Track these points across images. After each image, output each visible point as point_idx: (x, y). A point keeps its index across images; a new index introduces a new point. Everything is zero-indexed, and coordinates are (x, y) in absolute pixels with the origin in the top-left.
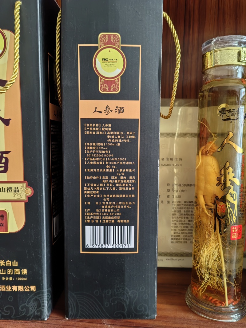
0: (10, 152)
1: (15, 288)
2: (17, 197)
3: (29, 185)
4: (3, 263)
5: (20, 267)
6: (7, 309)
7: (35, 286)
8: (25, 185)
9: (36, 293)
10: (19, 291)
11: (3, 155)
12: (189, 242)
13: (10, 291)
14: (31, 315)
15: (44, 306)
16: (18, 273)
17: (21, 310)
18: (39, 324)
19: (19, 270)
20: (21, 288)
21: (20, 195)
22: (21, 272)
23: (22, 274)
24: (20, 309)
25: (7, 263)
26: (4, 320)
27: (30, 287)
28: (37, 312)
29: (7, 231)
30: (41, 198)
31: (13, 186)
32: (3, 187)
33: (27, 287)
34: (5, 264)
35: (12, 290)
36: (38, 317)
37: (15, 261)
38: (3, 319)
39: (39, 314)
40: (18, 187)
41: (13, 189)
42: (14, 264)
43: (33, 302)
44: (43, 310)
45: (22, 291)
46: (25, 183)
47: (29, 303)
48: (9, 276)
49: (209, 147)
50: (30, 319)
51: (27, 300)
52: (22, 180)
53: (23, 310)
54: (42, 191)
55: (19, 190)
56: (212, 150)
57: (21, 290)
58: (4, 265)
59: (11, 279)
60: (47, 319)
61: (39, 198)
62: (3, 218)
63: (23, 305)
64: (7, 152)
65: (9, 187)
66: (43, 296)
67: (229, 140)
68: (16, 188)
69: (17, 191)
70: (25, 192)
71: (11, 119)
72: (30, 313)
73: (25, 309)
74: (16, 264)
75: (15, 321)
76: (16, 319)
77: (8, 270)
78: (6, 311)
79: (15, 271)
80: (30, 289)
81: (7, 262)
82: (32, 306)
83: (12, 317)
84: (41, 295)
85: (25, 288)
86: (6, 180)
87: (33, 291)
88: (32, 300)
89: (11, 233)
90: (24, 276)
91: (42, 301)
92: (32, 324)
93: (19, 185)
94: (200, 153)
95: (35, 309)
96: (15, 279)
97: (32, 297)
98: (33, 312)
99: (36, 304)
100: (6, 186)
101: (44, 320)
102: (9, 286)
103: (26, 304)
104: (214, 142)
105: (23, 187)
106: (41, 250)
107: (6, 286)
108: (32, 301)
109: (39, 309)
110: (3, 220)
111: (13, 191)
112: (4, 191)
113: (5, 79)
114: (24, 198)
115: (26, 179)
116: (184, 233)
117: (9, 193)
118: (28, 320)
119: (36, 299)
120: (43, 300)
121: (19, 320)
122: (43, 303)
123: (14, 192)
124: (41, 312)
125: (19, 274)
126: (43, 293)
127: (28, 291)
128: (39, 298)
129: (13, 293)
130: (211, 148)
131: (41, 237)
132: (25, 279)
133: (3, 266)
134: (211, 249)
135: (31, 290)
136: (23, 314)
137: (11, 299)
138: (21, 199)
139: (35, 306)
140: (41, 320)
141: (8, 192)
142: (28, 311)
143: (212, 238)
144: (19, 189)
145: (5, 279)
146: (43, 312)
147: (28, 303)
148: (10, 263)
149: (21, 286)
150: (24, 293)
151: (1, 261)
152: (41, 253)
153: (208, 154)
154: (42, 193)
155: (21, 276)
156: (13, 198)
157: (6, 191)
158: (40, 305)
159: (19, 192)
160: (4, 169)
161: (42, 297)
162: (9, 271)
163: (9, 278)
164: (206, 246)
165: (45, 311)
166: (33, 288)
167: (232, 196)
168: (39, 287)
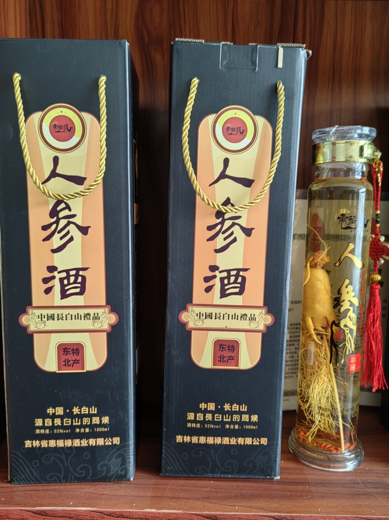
0: (89, 268)
1: (92, 442)
2: (97, 326)
3: (112, 310)
4: (77, 410)
5: (100, 415)
6: (81, 469)
7: (119, 438)
8: (107, 310)
9: (120, 446)
10: (97, 445)
11: (79, 273)
12: (294, 376)
13: (86, 447)
14: (113, 475)
15: (129, 462)
16: (97, 423)
17: (100, 469)
18: (124, 484)
19: (98, 418)
20: (100, 442)
21: (100, 324)
22: (101, 421)
23: (103, 423)
24: (98, 468)
25: (82, 411)
26: (76, 484)
27: (112, 439)
28: (121, 471)
29: (84, 370)
30: (127, 326)
31: (92, 311)
32: (78, 314)
33: (108, 439)
34: (80, 411)
35: (89, 444)
36: (122, 477)
37: (93, 407)
38: (75, 481)
39: (123, 473)
40: (98, 314)
41: (92, 315)
42: (92, 411)
43: (116, 458)
44: (128, 467)
45: (102, 445)
46: (108, 308)
47: (111, 460)
48: (85, 427)
49: (320, 258)
50: (112, 480)
51: (109, 456)
52: (104, 304)
53: (103, 469)
54: (130, 317)
55: (99, 317)
56: (322, 262)
57: (100, 444)
58: (79, 413)
59: (87, 430)
60: (133, 479)
61: (125, 327)
62: (78, 353)
63: (103, 463)
64: (85, 269)
65: (86, 313)
66: (129, 449)
67: (349, 253)
68: (96, 314)
69: (96, 318)
70: (108, 319)
71: (90, 227)
72: (111, 473)
73: (105, 468)
74: (94, 411)
75: (92, 484)
76: (93, 481)
77: (84, 419)
78: (81, 472)
79: (93, 420)
80: (112, 442)
81: (82, 409)
82: (114, 465)
83: (88, 478)
84: (126, 448)
85: (105, 441)
86: (83, 304)
87: (116, 445)
88: (115, 455)
89: (88, 372)
90: (105, 426)
91: (128, 457)
92: (115, 486)
93: (100, 311)
94: (308, 265)
95: (119, 467)
96: (93, 430)
97: (115, 452)
98: (115, 470)
99: (119, 460)
100: (82, 312)
101: (129, 480)
102: (85, 440)
103: (106, 462)
104: (326, 252)
105: (105, 312)
106: (128, 392)
107: (81, 439)
108: (114, 457)
109: (123, 467)
110: (78, 355)
111: (91, 318)
112: (79, 318)
113: (83, 176)
114: (106, 327)
115: (108, 302)
116: (289, 365)
117: (86, 321)
118: (110, 481)
119: (120, 454)
120: (129, 455)
121: (97, 481)
122: (129, 458)
123: (93, 319)
124: (126, 470)
125: (99, 423)
126: (128, 446)
127: (109, 446)
128: (123, 453)
129: (89, 448)
130: (321, 260)
131: (128, 376)
132: (106, 430)
133: (77, 414)
134: (323, 383)
135: (114, 443)
136: (103, 474)
137: (86, 456)
138: (102, 328)
139: (118, 463)
140: (126, 480)
141: (84, 319)
142: (108, 470)
143: (323, 371)
144: (99, 315)
145: (80, 431)
146: (129, 470)
147: (109, 460)
148: (87, 410)
149: (100, 439)
150: (104, 447)
151: (75, 407)
152: (127, 396)
153: (318, 266)
154: (129, 320)
155: (101, 425)
156: (92, 328)
157: (83, 318)
158: (124, 461)
159: (99, 319)
160: (80, 290)
161: (127, 451)
162: (85, 421)
163: (85, 429)
164: (316, 381)
165: (131, 468)
166: (116, 440)
167: (351, 320)
168: (124, 439)
